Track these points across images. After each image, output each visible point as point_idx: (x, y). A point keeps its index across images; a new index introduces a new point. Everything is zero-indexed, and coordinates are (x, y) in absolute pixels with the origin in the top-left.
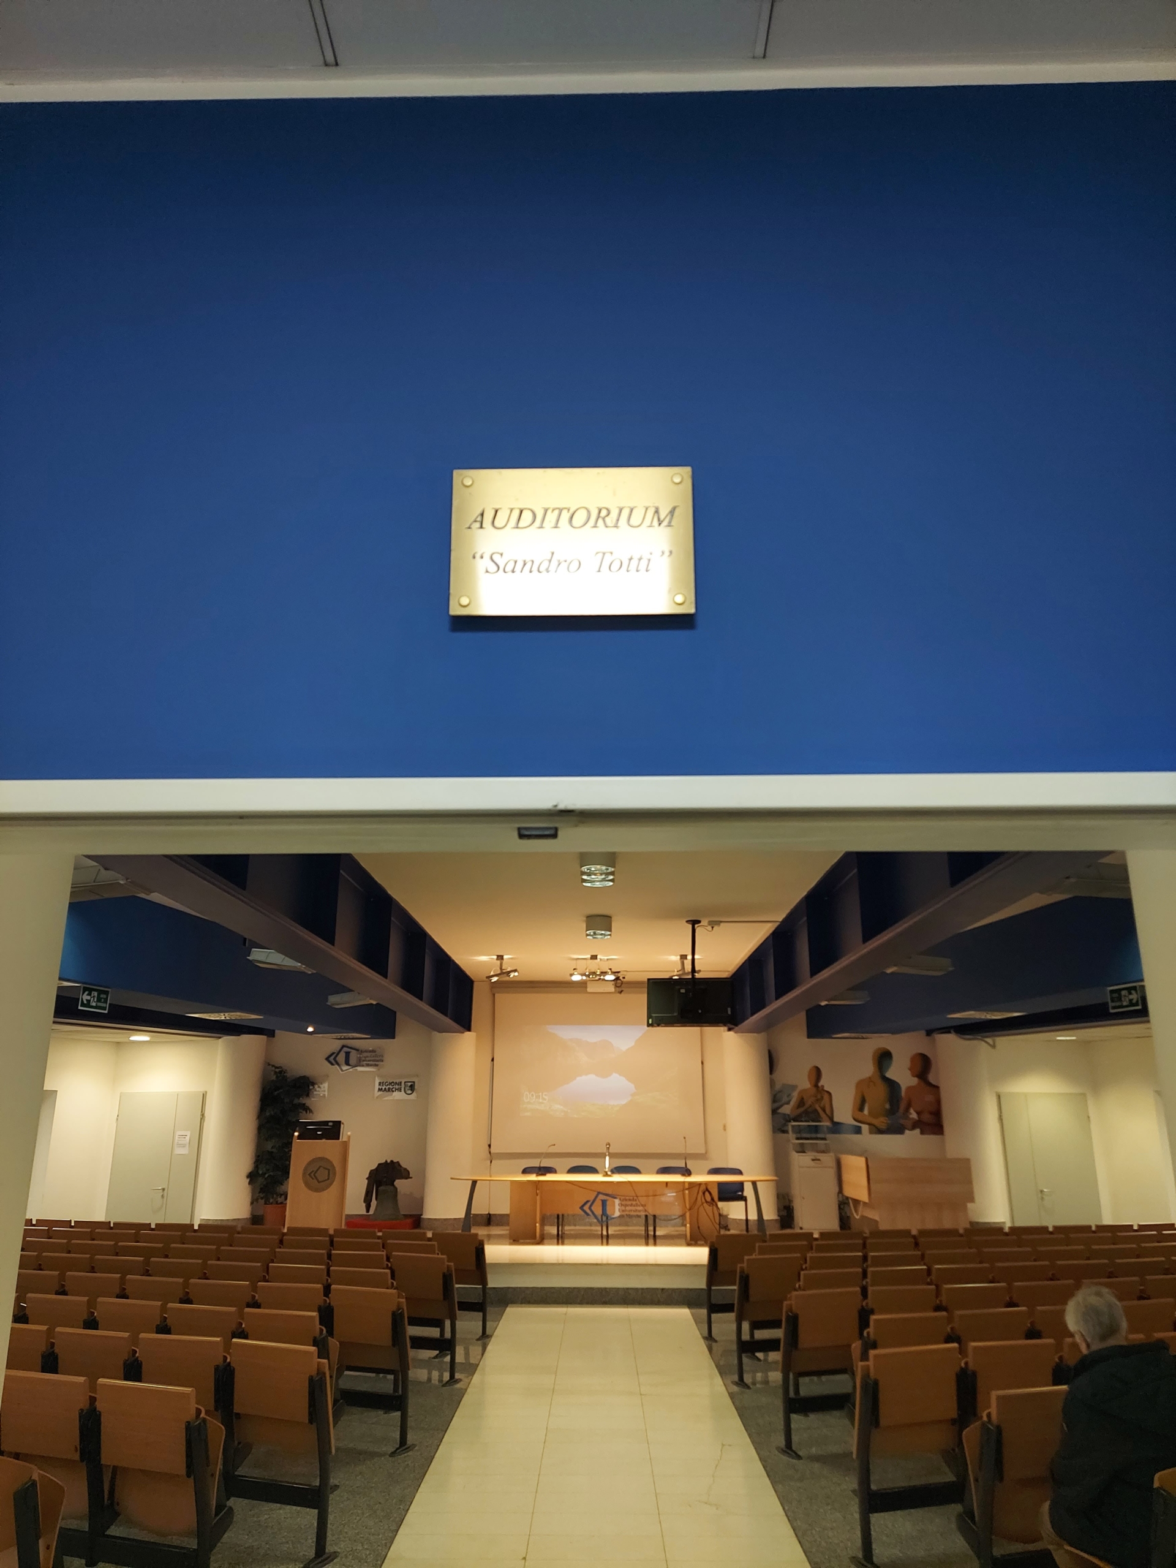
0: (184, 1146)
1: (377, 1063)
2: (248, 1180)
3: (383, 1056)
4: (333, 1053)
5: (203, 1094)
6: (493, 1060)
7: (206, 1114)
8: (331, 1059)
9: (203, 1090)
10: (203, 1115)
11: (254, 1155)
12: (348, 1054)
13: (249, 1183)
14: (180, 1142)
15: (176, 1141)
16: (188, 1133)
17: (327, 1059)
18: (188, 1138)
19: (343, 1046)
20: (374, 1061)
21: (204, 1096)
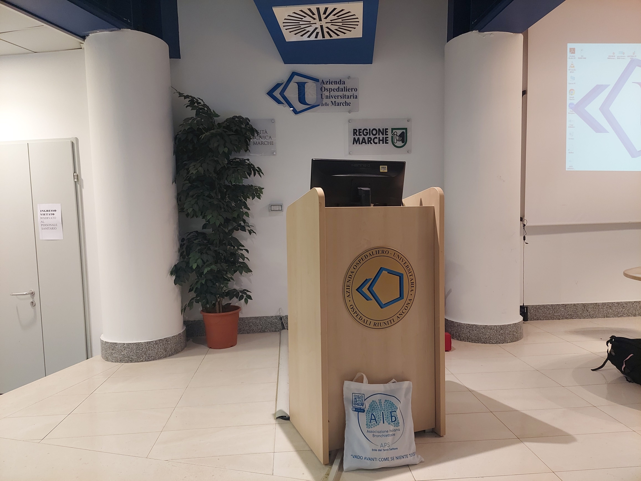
0: (53, 227)
1: (348, 101)
2: (174, 277)
3: (356, 90)
4: (278, 85)
5: (73, 143)
7: (83, 176)
8: (277, 93)
9: (69, 135)
10: (77, 179)
11: (176, 238)
12: (301, 87)
13: (176, 282)
14: (46, 221)
15: (39, 220)
16: (58, 207)
17: (270, 93)
18: (58, 215)
19: (294, 74)
20: (344, 97)
21: (74, 146)
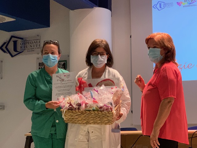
6: (131, 37)
12: (15, 43)
17: (1, 48)
